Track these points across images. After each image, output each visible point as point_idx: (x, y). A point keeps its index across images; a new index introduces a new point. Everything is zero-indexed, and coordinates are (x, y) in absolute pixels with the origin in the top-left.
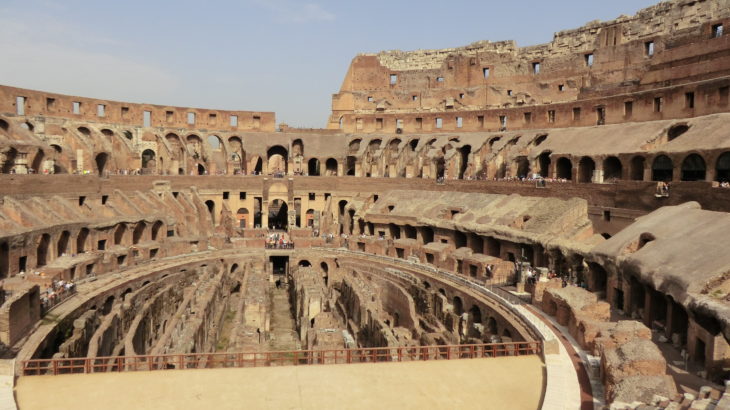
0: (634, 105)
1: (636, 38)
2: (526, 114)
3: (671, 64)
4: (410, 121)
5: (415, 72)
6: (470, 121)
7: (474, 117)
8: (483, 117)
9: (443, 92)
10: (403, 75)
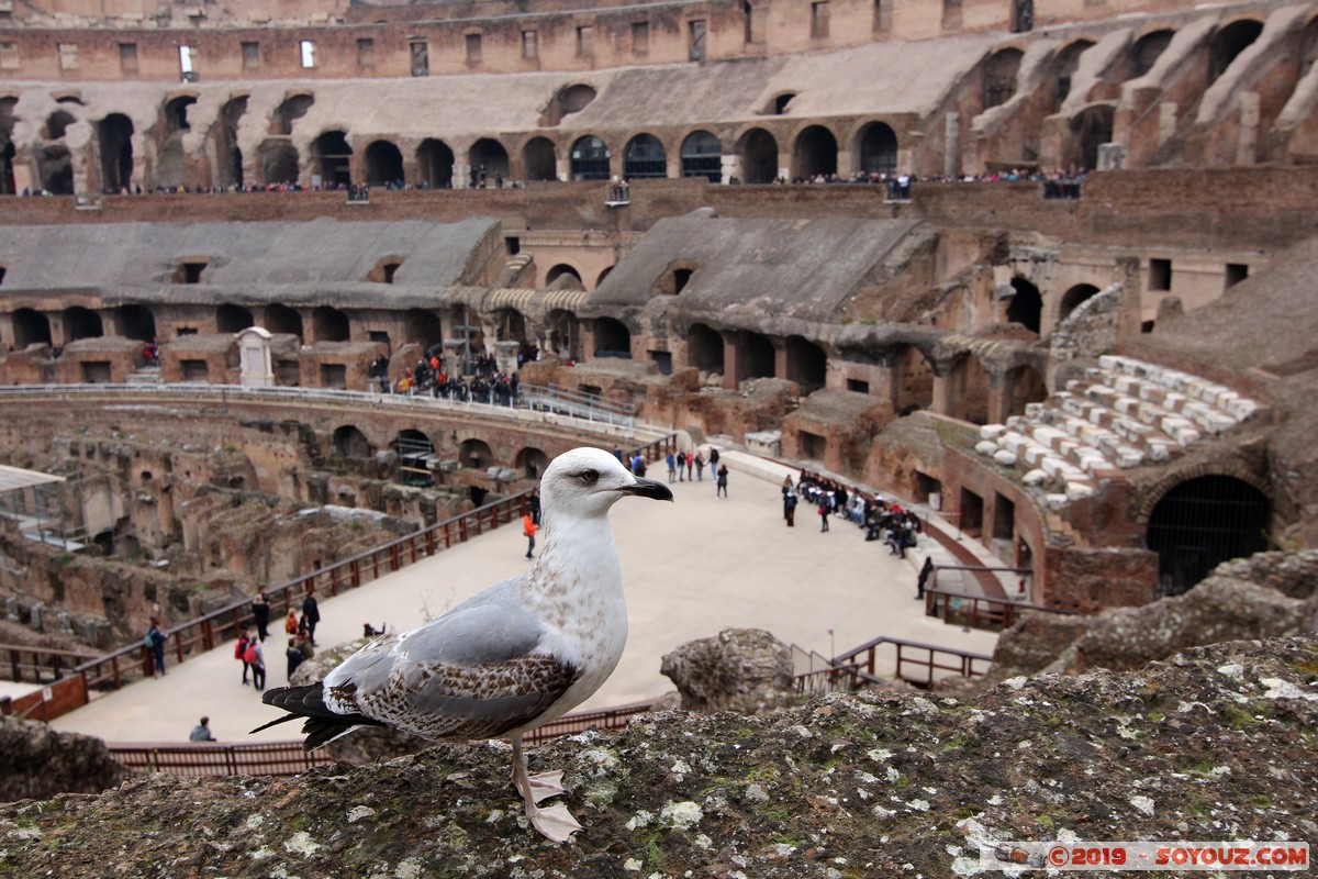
0: (485, 39)
2: (245, 45)
6: (100, 55)
7: (108, 44)
8: (133, 46)
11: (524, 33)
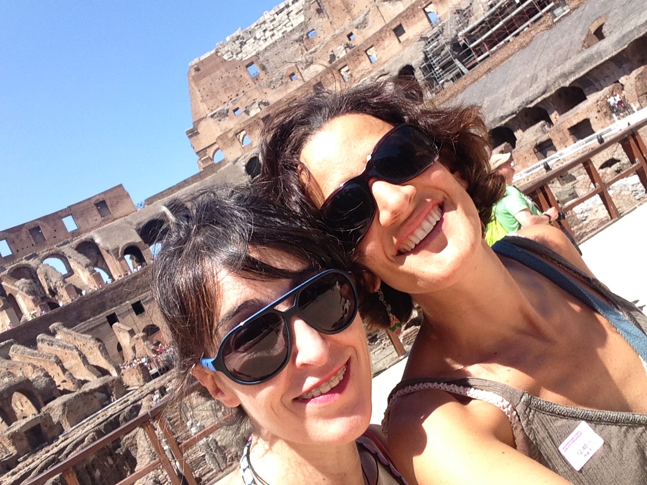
5: (274, 44)
6: (386, 43)
7: (388, 34)
8: (401, 25)
9: (324, 47)
10: (261, 59)
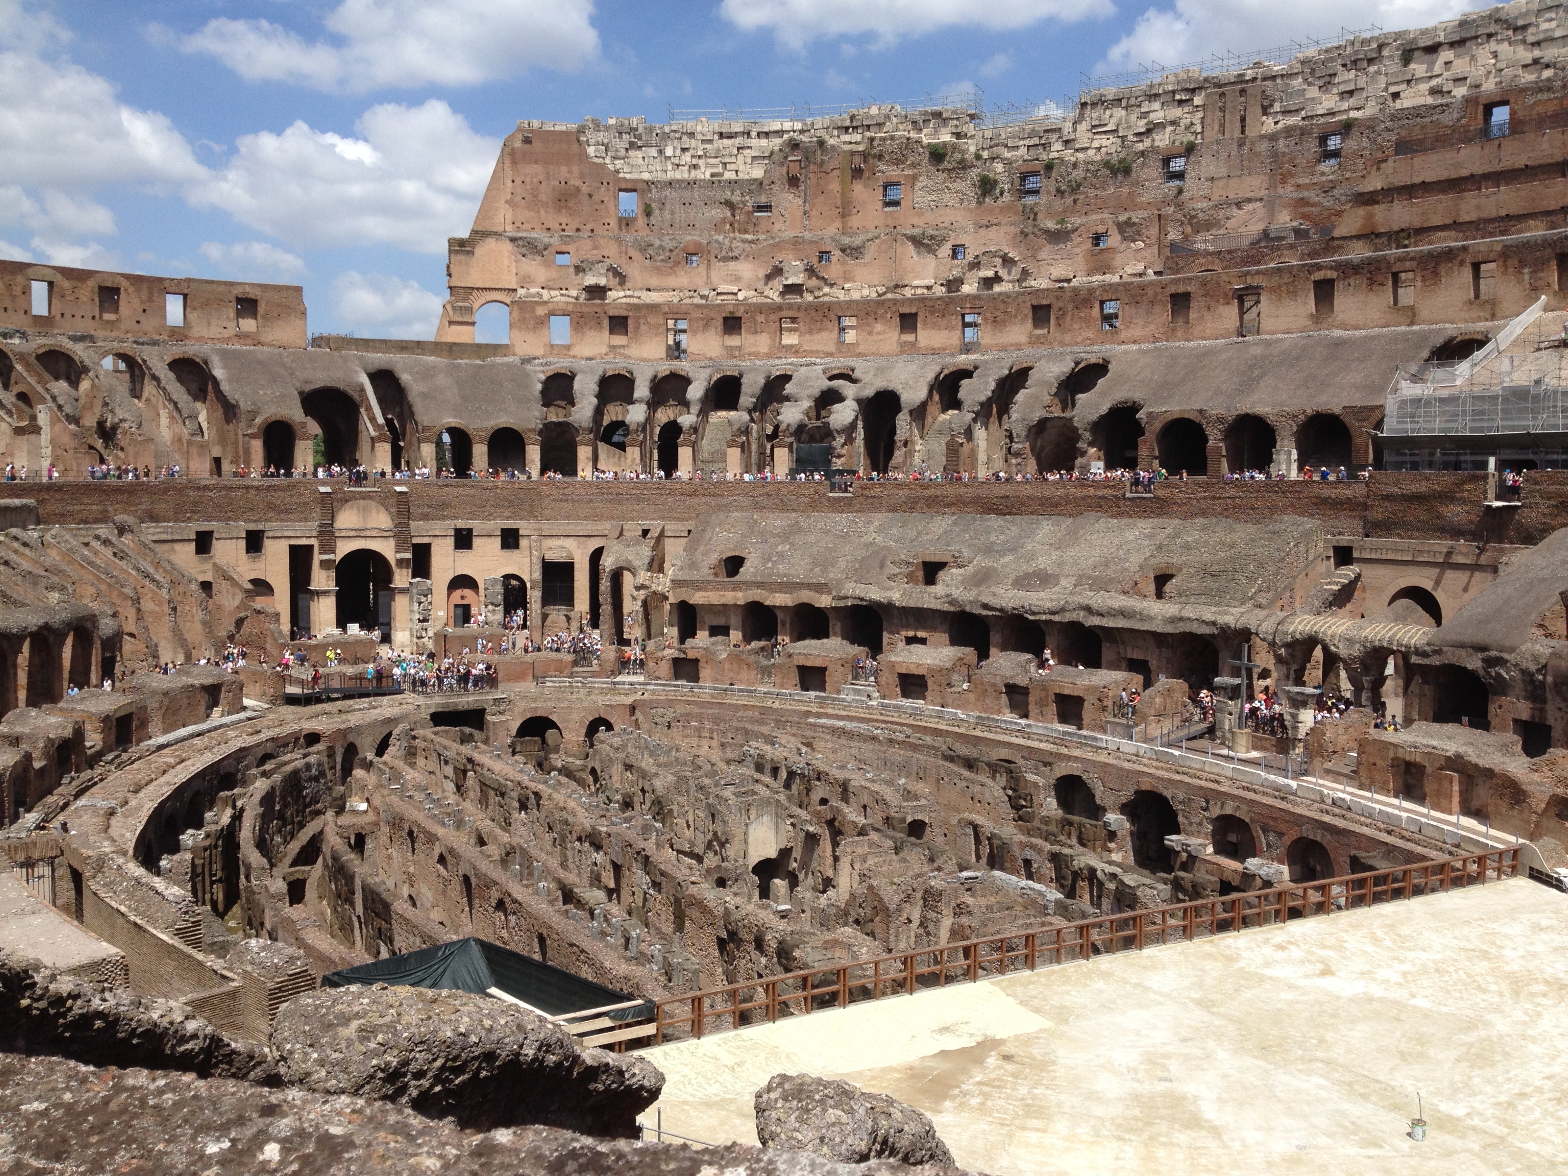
0: (1339, 286)
1: (1293, 120)
2: (1036, 309)
3: (1410, 191)
4: (707, 324)
5: (690, 184)
7: (889, 316)
8: (916, 314)
9: (773, 246)
10: (654, 193)
11: (1396, 277)
